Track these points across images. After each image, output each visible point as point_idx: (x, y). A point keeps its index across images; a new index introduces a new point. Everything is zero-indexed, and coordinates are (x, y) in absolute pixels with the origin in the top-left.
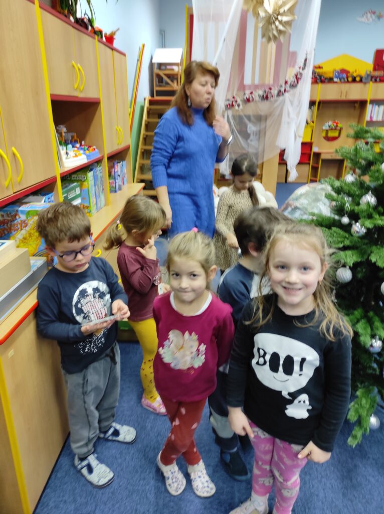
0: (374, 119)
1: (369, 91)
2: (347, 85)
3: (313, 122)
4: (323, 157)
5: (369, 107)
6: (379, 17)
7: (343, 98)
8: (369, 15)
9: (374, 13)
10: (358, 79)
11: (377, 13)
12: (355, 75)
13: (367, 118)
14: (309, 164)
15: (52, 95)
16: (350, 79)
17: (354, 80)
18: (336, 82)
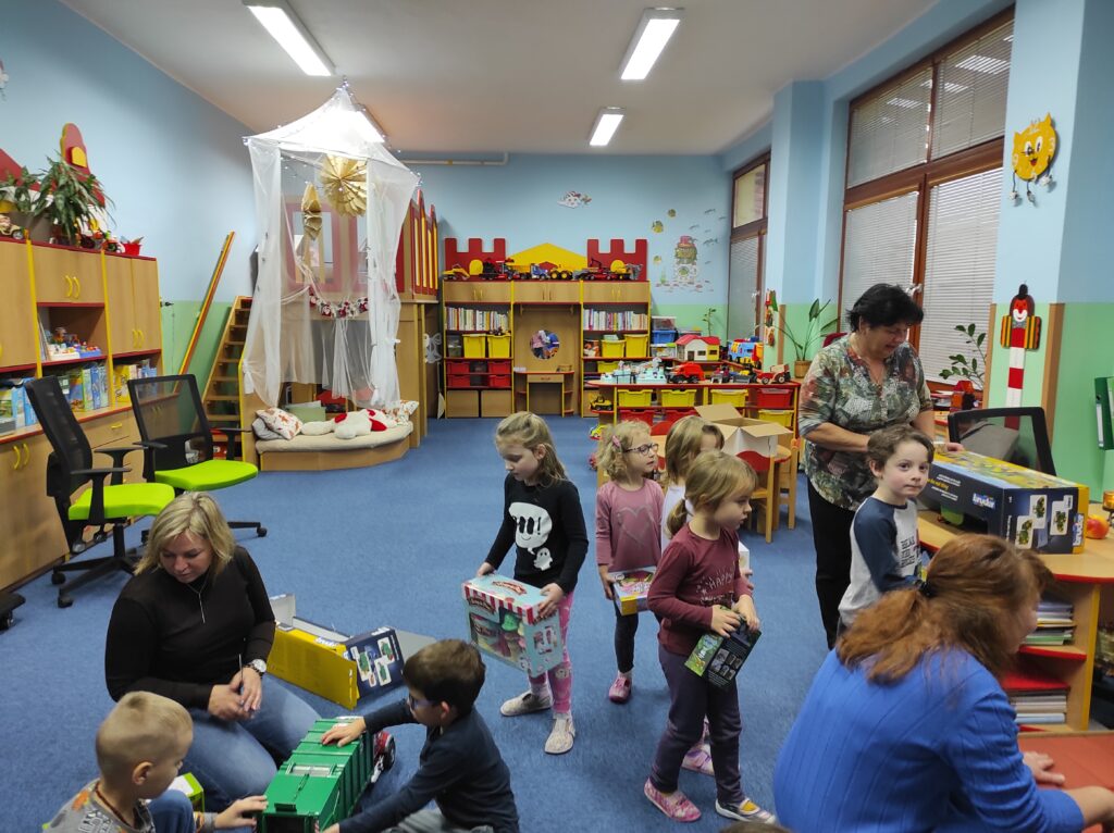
0: (595, 329)
1: (581, 292)
2: (550, 284)
3: (510, 332)
4: (530, 379)
5: (585, 313)
6: (586, 201)
7: (547, 300)
8: (572, 198)
9: (578, 196)
10: (564, 276)
11: (583, 197)
12: (560, 270)
13: (585, 327)
14: (510, 389)
15: (38, 304)
16: (554, 276)
17: (559, 278)
18: (536, 280)
